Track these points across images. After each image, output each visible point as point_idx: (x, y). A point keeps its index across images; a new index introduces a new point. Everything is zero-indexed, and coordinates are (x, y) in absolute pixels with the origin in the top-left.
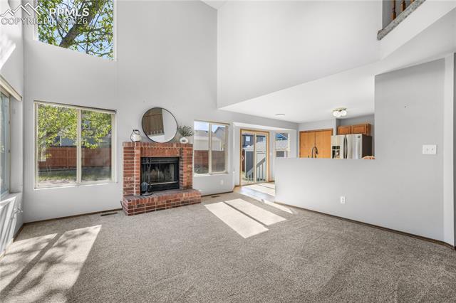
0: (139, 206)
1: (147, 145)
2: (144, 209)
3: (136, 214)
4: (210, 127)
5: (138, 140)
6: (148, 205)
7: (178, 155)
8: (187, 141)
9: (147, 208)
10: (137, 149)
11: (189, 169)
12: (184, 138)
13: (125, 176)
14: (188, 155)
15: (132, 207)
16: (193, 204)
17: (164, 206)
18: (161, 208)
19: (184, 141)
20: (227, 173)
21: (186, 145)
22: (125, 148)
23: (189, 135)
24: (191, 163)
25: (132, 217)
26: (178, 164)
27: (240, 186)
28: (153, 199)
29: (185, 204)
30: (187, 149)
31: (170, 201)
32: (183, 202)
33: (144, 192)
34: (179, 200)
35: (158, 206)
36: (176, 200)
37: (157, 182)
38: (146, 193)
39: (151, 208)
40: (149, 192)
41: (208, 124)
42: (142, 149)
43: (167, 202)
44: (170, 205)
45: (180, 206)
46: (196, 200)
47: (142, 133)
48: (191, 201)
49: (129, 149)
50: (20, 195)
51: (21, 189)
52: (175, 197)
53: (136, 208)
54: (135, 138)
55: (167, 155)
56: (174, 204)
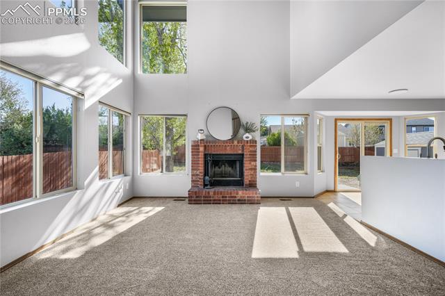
0: (197, 197)
1: (210, 143)
2: (200, 200)
3: (194, 204)
4: (283, 121)
5: (202, 138)
6: (205, 197)
7: (240, 152)
8: (251, 138)
9: (204, 200)
10: (201, 146)
11: (253, 167)
12: (247, 135)
13: (192, 170)
14: (251, 151)
15: (192, 197)
17: (220, 200)
18: (217, 202)
19: (247, 137)
20: (306, 174)
21: (247, 141)
22: (192, 146)
23: (254, 131)
24: (256, 161)
25: (190, 205)
26: (242, 161)
27: (334, 191)
28: (209, 193)
29: (242, 202)
30: (251, 146)
31: (226, 197)
32: (239, 200)
33: (207, 185)
34: (236, 197)
35: (214, 200)
36: (232, 197)
37: (225, 177)
38: (209, 187)
39: (207, 200)
40: (211, 186)
41: (280, 117)
42: (205, 146)
43: (223, 197)
44: (226, 200)
45: (236, 203)
46: (254, 200)
47: (206, 132)
48: (248, 200)
49: (195, 146)
50: (128, 178)
51: (131, 173)
52: (231, 194)
53: (195, 198)
54: (200, 137)
55: (229, 152)
56: (229, 200)
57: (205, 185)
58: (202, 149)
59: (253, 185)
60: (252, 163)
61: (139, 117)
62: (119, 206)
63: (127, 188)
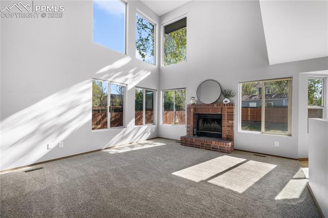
0: (185, 141)
1: (198, 106)
2: (187, 144)
6: (190, 142)
7: (219, 113)
8: (229, 101)
9: (190, 144)
10: (192, 108)
12: (226, 99)
14: (228, 112)
16: (222, 152)
17: (199, 146)
18: (197, 147)
19: (226, 101)
20: (290, 135)
21: (227, 104)
24: (233, 120)
25: (181, 146)
28: (192, 139)
30: (228, 108)
32: (213, 148)
34: (210, 145)
35: (196, 145)
36: (208, 145)
38: (196, 136)
39: (192, 145)
40: (198, 135)
42: (195, 108)
43: (201, 144)
44: (204, 147)
45: (210, 150)
46: (225, 150)
47: (196, 99)
48: (220, 149)
49: (189, 108)
50: (155, 126)
51: (157, 123)
52: (207, 142)
53: (184, 142)
54: (192, 102)
55: (211, 112)
56: (206, 147)
57: (194, 135)
58: (192, 110)
59: (230, 138)
60: (230, 122)
61: (161, 92)
62: (147, 140)
63: (154, 131)
